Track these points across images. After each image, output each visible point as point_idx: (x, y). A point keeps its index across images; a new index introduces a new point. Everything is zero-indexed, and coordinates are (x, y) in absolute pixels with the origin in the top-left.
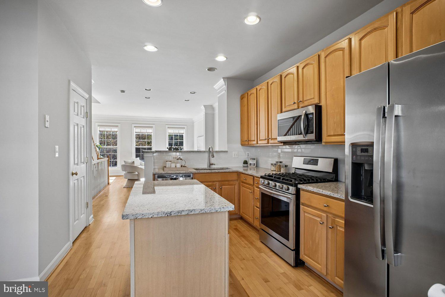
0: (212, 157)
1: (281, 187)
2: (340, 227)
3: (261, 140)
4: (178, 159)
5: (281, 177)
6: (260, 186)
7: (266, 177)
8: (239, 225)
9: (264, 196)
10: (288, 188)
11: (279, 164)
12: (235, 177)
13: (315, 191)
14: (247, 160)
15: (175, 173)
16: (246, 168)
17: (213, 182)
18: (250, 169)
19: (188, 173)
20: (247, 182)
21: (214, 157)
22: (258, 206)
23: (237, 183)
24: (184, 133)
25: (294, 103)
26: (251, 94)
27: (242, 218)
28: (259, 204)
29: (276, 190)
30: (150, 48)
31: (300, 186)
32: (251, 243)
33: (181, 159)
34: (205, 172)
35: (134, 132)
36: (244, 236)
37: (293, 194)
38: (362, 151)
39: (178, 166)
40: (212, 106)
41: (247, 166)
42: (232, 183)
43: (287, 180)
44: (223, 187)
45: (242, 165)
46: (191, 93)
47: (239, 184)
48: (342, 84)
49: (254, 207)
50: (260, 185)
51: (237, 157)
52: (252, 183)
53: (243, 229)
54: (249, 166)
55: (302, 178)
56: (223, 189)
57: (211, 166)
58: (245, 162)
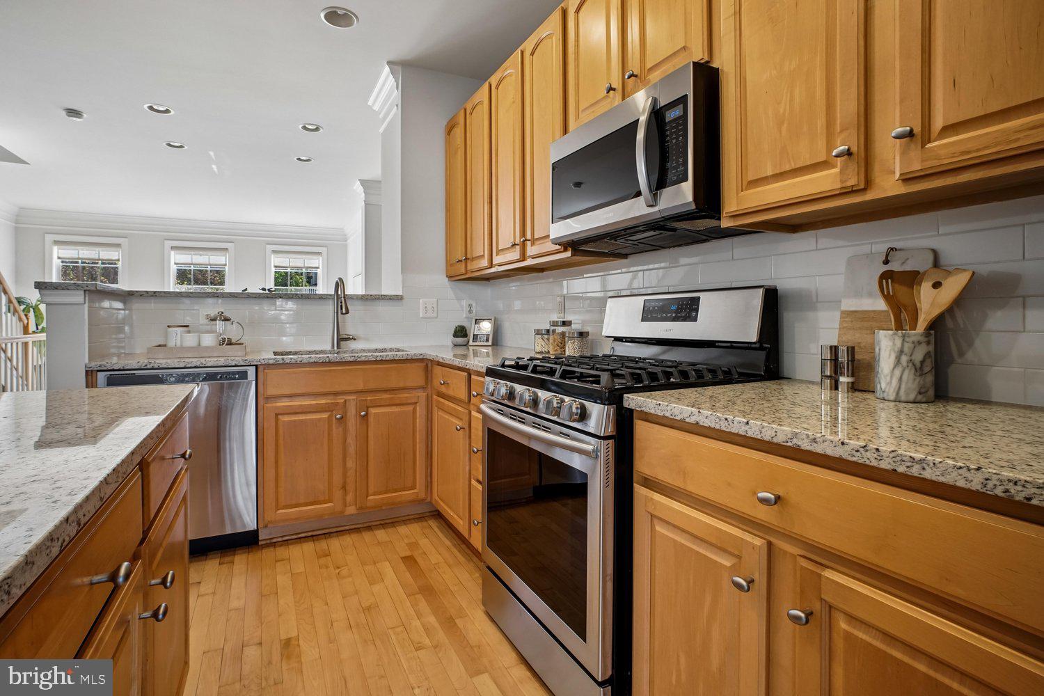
1: (555, 405)
3: (503, 250)
4: (214, 320)
5: (558, 367)
6: (483, 407)
7: (506, 369)
8: (424, 542)
9: (497, 442)
10: (583, 408)
11: (560, 329)
12: (415, 376)
13: (707, 423)
14: (465, 324)
15: (183, 366)
16: (460, 351)
17: (337, 394)
18: (475, 354)
19: (236, 366)
20: (450, 392)
21: (347, 312)
22: (481, 479)
23: (422, 395)
24: (318, 268)
25: (611, 89)
26: (473, 109)
27: (438, 515)
28: (479, 470)
29: (538, 420)
31: (633, 401)
32: (449, 624)
33: (227, 319)
35: (169, 262)
36: (428, 592)
37: (605, 438)
39: (208, 340)
41: (467, 345)
42: (404, 395)
43: (581, 377)
44: (373, 411)
45: (449, 339)
47: (429, 400)
49: (470, 481)
50: (483, 402)
51: (435, 315)
52: (462, 394)
53: (434, 558)
54: (471, 343)
55: (640, 369)
56: (371, 419)
58: (461, 332)
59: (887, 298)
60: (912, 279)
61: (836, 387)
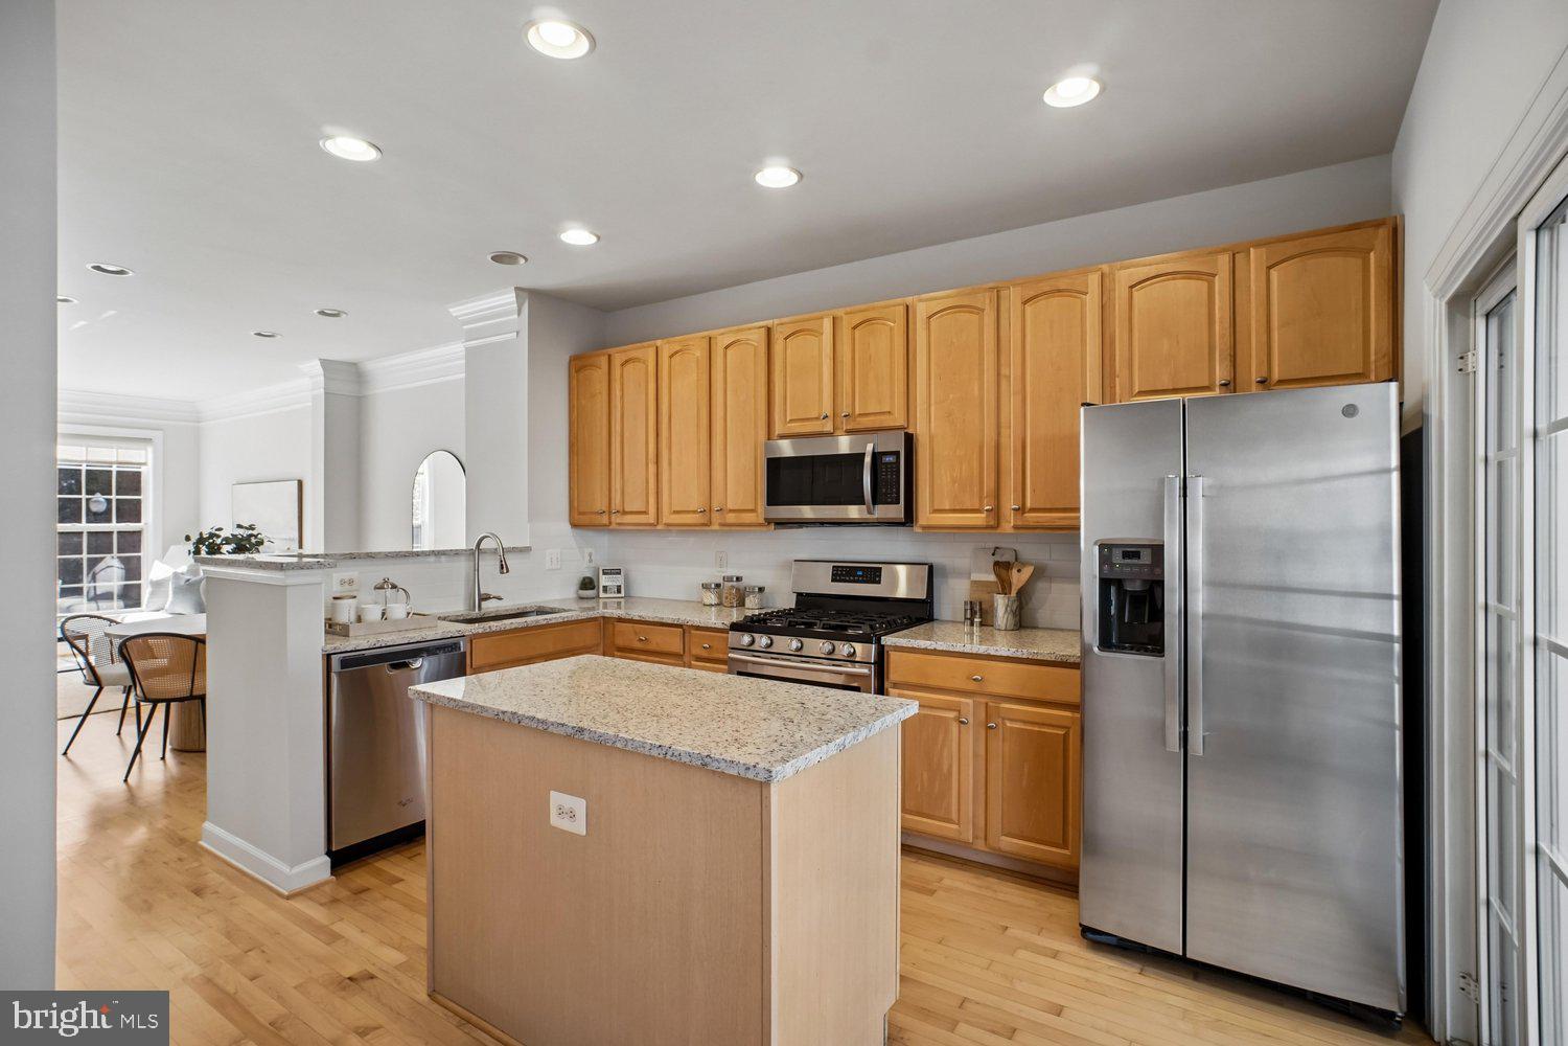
0: (502, 573)
2: (1011, 720)
3: (679, 512)
6: (731, 655)
13: (939, 648)
14: (592, 576)
16: (590, 604)
19: (451, 638)
20: (653, 647)
21: (508, 571)
25: (825, 417)
26: (626, 361)
29: (805, 659)
30: (350, 147)
31: (887, 640)
33: (394, 587)
34: (508, 628)
37: (874, 663)
38: (1126, 555)
39: (399, 611)
40: (355, 364)
41: (598, 596)
46: (322, 313)
48: (976, 392)
51: (560, 566)
54: (602, 595)
57: (483, 603)
58: (587, 584)
59: (997, 575)
60: (1007, 566)
61: (972, 624)
